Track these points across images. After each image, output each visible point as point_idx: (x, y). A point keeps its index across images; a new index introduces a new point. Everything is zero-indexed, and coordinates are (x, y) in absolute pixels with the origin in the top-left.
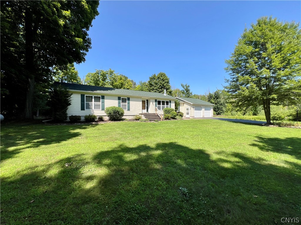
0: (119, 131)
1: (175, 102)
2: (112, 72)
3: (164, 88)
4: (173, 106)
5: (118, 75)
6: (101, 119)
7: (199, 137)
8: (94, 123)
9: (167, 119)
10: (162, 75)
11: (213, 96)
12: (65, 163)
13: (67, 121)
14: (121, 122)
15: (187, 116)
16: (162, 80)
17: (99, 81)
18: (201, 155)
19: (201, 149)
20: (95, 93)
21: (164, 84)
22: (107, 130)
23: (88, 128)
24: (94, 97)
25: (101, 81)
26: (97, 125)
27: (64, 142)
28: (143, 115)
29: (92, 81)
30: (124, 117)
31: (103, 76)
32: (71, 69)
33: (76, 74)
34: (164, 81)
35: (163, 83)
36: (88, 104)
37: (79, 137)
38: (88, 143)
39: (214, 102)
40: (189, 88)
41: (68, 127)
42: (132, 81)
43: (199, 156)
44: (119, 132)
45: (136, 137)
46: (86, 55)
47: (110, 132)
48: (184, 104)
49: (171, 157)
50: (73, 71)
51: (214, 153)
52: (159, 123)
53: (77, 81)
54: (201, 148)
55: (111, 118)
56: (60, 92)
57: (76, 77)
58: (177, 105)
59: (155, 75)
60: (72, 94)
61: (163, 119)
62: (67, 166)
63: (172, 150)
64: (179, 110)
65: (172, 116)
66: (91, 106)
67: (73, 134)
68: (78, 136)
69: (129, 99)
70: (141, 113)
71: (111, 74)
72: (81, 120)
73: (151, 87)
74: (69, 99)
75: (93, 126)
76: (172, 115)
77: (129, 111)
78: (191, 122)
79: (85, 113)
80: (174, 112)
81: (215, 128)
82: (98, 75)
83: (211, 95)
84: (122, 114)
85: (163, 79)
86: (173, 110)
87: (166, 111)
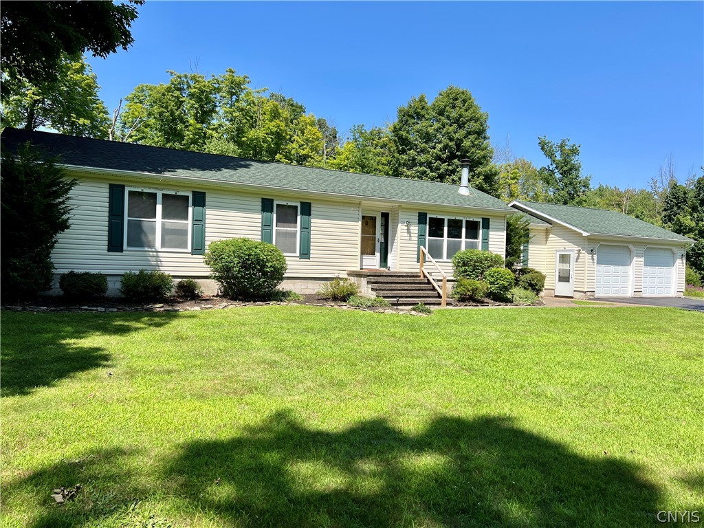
0: (262, 349)
1: (509, 225)
2: (239, 85)
3: (460, 158)
4: (497, 242)
5: (265, 96)
6: (189, 292)
7: (612, 395)
8: (158, 307)
9: (469, 298)
10: (457, 99)
11: (690, 195)
12: (52, 489)
13: (51, 293)
14: (273, 305)
15: (563, 289)
16: (457, 121)
17: (183, 121)
18: (615, 487)
19: (618, 455)
20: (166, 179)
21: (461, 141)
22: (214, 343)
23: (137, 329)
24: (164, 196)
25: (192, 121)
26: (171, 315)
27: (42, 394)
28: (364, 281)
29: (152, 121)
30: (283, 286)
31: (199, 100)
32: (69, 69)
33: (89, 89)
34: (461, 126)
35: (457, 136)
36: (139, 224)
37: (102, 372)
38: (137, 399)
39: (693, 224)
40: (575, 160)
41: (55, 322)
42: (321, 125)
43: (602, 492)
44: (261, 353)
45: (332, 383)
46: (133, 17)
47: (225, 350)
48: (547, 232)
49: (481, 485)
50: (77, 77)
51: (672, 480)
52: (434, 318)
53: (92, 119)
54: (616, 451)
55: (230, 288)
56: (27, 175)
57: (86, 103)
58: (516, 239)
59: (422, 100)
60: (73, 184)
61: (450, 300)
62: (59, 498)
63: (484, 453)
64: (525, 261)
65: (493, 288)
66: (150, 237)
67: (78, 353)
68: (98, 365)
69: (306, 209)
70: (358, 269)
71: (232, 94)
72: (108, 293)
73: (403, 152)
74: (60, 203)
75: (157, 320)
76: (491, 283)
77: (305, 262)
78: (579, 321)
79: (125, 263)
80: (503, 269)
81: (688, 357)
82: (178, 98)
83: (681, 194)
84: (278, 274)
85: (461, 116)
86: (495, 261)
87: (464, 264)
